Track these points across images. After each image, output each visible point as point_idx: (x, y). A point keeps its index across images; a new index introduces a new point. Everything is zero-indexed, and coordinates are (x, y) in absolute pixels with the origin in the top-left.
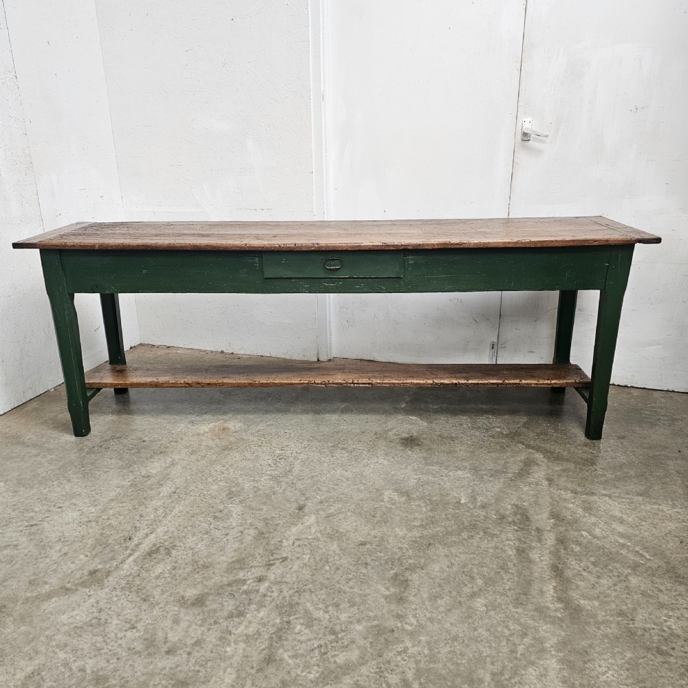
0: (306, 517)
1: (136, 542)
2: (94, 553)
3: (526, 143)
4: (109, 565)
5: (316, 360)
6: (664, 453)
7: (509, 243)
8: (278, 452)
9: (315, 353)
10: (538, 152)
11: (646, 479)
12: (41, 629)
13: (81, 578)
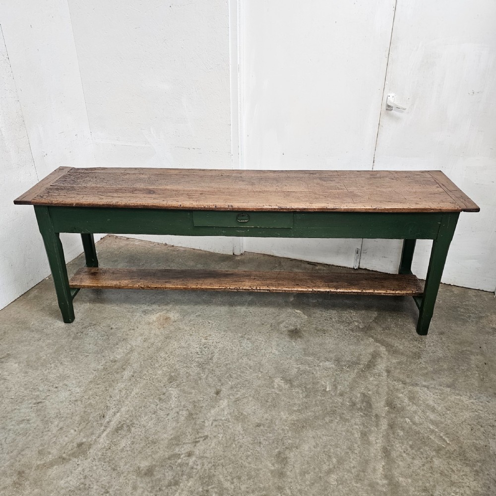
0: (221, 401)
1: (108, 420)
2: (80, 428)
3: (390, 112)
4: (90, 440)
5: (232, 254)
6: (469, 348)
7: (369, 209)
8: (203, 341)
9: (232, 249)
10: (397, 119)
11: (455, 372)
12: (48, 491)
13: (72, 450)
